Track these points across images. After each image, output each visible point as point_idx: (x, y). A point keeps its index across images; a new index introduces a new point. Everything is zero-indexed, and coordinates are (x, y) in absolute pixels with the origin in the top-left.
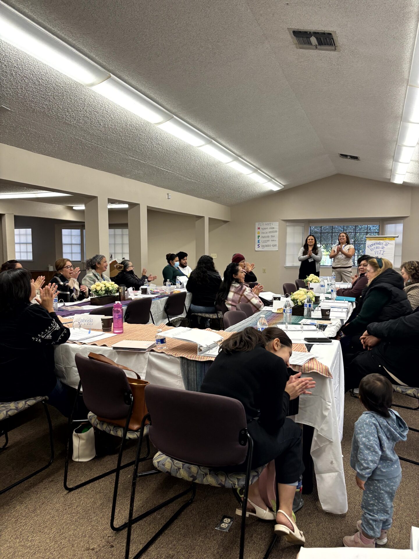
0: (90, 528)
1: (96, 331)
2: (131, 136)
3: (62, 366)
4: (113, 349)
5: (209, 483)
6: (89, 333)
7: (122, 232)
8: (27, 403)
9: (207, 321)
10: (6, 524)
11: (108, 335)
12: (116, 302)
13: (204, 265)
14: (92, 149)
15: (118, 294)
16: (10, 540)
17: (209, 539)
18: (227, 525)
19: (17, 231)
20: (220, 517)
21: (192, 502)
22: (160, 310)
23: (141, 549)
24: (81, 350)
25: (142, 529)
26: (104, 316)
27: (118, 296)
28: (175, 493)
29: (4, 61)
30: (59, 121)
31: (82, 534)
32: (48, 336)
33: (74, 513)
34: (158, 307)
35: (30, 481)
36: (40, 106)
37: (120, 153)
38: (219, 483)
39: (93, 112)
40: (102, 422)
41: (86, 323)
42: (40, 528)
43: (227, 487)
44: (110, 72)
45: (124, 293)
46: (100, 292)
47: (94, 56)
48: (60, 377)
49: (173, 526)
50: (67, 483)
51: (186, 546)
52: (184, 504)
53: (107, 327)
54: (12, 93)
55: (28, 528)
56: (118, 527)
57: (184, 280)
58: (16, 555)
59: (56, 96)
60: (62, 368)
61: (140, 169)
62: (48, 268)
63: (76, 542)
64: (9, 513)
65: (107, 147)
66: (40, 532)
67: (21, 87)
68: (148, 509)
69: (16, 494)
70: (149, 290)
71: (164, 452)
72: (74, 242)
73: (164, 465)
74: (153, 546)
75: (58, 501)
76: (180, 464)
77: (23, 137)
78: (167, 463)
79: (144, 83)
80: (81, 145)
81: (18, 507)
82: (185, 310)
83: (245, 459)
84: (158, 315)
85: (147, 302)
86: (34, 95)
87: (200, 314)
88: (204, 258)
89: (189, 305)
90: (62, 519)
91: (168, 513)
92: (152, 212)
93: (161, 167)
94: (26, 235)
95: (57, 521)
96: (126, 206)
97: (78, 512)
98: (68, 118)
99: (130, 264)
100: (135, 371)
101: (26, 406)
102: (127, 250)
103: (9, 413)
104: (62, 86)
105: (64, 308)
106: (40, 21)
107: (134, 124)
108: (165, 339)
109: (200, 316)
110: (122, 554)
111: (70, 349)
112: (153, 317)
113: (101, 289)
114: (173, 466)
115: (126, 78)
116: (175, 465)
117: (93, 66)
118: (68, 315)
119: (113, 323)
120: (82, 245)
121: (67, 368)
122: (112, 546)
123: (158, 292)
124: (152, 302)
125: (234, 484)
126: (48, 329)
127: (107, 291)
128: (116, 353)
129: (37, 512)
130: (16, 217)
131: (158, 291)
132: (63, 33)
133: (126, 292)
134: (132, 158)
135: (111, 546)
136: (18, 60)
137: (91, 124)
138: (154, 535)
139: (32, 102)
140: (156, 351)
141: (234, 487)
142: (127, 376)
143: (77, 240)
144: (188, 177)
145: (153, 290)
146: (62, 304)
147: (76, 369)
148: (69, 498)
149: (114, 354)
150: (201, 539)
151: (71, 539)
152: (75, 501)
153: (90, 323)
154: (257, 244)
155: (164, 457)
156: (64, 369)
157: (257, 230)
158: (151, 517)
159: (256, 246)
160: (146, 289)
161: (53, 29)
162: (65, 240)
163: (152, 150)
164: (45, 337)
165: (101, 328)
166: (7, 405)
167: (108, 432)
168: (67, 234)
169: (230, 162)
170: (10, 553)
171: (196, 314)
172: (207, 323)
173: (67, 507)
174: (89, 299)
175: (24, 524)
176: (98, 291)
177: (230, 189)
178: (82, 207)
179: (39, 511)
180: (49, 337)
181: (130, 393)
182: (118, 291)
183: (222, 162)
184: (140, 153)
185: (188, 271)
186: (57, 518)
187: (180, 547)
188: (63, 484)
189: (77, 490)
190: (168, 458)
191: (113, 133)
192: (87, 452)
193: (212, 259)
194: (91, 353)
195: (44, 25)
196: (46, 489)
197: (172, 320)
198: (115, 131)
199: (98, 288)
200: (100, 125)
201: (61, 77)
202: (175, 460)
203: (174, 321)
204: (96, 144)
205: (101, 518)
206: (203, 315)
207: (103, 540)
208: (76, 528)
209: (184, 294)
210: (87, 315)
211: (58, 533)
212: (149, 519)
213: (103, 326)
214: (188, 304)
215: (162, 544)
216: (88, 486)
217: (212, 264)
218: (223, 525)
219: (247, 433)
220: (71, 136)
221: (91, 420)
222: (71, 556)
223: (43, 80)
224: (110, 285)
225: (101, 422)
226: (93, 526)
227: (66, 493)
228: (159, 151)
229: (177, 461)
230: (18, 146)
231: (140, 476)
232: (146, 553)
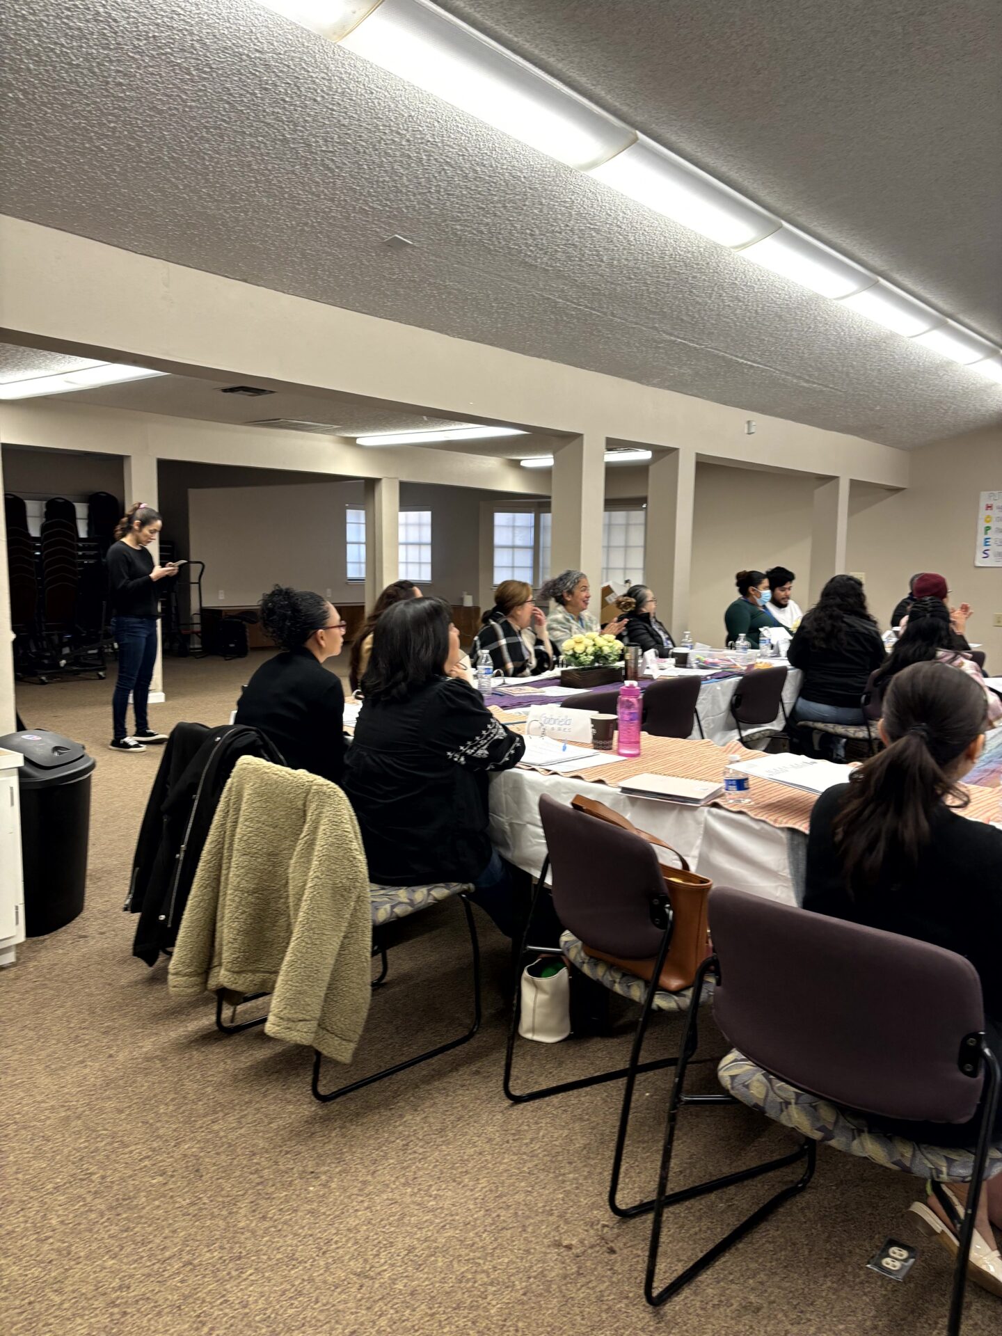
0: (561, 1196)
1: (578, 746)
2: (672, 282)
3: (504, 820)
4: (622, 792)
5: (866, 1155)
6: (564, 749)
7: (628, 518)
8: (433, 892)
9: (839, 743)
10: (384, 1148)
11: (604, 758)
12: (627, 683)
13: (838, 600)
14: (579, 319)
15: (621, 664)
16: (394, 1186)
17: (852, 1288)
18: (898, 1264)
19: (402, 516)
20: (879, 1240)
21: (803, 1189)
22: (719, 707)
23: (680, 1272)
24: (547, 787)
25: (682, 1227)
26: (596, 712)
27: (621, 668)
28: (760, 1158)
29: (406, 130)
30: (511, 260)
31: (544, 1206)
32: (480, 752)
33: (525, 1153)
34: (714, 701)
35: (432, 1064)
36: (474, 229)
37: (642, 325)
38: (895, 1159)
39: (588, 231)
40: (595, 961)
41: (556, 726)
42: (455, 1172)
43: (918, 1174)
44: (637, 128)
45: (636, 663)
46: (583, 658)
47: (603, 93)
48: (497, 844)
49: (757, 1236)
50: (511, 1084)
51: (791, 1292)
52: (785, 1188)
53: (603, 740)
54: (419, 203)
55: (430, 1167)
56: (624, 1208)
57: (778, 638)
58: (406, 1220)
59: (511, 201)
60: (503, 823)
61: (685, 364)
62: (462, 600)
63: (532, 1221)
64: (390, 1125)
65: (613, 315)
66: (454, 1181)
67: (438, 189)
68: (694, 1182)
69: (404, 1087)
70: (692, 659)
71: (749, 1055)
72: (518, 542)
73: (747, 1087)
74: (709, 1272)
75: (491, 1119)
76: (790, 1091)
77: (434, 303)
78: (756, 1084)
79: (716, 145)
80: (553, 313)
81: (408, 1117)
82: (781, 713)
83: (973, 1111)
84: (713, 721)
85: (689, 688)
86: (462, 205)
87: (820, 725)
88: (838, 582)
89: (793, 701)
90: (501, 1163)
91: (745, 1200)
92: (707, 468)
93: (737, 356)
94: (420, 525)
95: (490, 1165)
96: (646, 455)
97: (533, 1155)
98: (531, 251)
99: (649, 594)
100: (675, 849)
101: (430, 900)
102: (637, 560)
103: (398, 910)
104: (525, 177)
105: (503, 689)
106: (489, 23)
107: (682, 253)
108: (747, 779)
109: (820, 730)
110: (635, 1274)
111: (525, 782)
112: (702, 723)
113: (585, 652)
114: (771, 1093)
115: (673, 138)
116: (775, 1093)
117: (599, 118)
118: (513, 706)
119: (616, 733)
120: (536, 548)
121: (516, 826)
122: (612, 1251)
123: (714, 664)
124: (703, 686)
125: (936, 1169)
126: (481, 736)
127: (599, 655)
128: (627, 802)
129: (447, 1136)
130: (403, 485)
131: (716, 660)
132: (537, 46)
133: (640, 661)
134: (668, 337)
135: (608, 1248)
136: (436, 124)
137: (581, 260)
138: (711, 1246)
139: (457, 220)
140: (726, 806)
141: (938, 1177)
142: (661, 861)
143: (526, 538)
144: (804, 379)
145: (704, 659)
146: (499, 681)
147: (541, 831)
148: (513, 1117)
149: (622, 805)
150: (829, 1284)
151: (520, 1213)
152: (526, 1128)
153: (564, 727)
154: (981, 548)
155: (748, 1067)
156: (507, 827)
157: (983, 513)
158: (703, 1202)
159: (980, 555)
160: (686, 655)
161: (515, 39)
162: (501, 536)
163: (718, 315)
164: (473, 753)
165: (589, 738)
166: (392, 891)
167: (609, 986)
168: (504, 524)
169: (924, 333)
170: (393, 1215)
171: (810, 724)
172: (837, 749)
173: (511, 1138)
174: (557, 672)
175: (421, 1156)
176: (577, 655)
177: (915, 404)
178: (546, 461)
179: (450, 1134)
180: (483, 752)
181: (666, 900)
182: (622, 657)
183: (900, 333)
184: (690, 323)
185: (792, 616)
186: (489, 1157)
187: (777, 1291)
188: (501, 1083)
189: (531, 1103)
190: (757, 1071)
191: (630, 278)
192: (553, 1023)
193: (860, 584)
194: (578, 797)
195: (496, 32)
196: (465, 1088)
197: (748, 736)
198: (635, 274)
199: (579, 649)
200: (602, 261)
201: (523, 155)
202: (777, 1081)
203: (754, 738)
204: (587, 307)
205: (586, 1178)
206: (830, 728)
207: (592, 1232)
208: (530, 1189)
209: (781, 674)
210: (555, 707)
211: (491, 1191)
212: (697, 1204)
213: (595, 737)
214: (791, 699)
215: (731, 1274)
216: (555, 1099)
217: (860, 598)
218: (887, 1262)
219: (984, 1045)
220: (534, 292)
221: (568, 950)
222: (521, 1252)
223: (484, 166)
224: (605, 643)
225: (592, 960)
226: (567, 1193)
227: (507, 1105)
228: (735, 315)
229: (783, 1083)
230: (420, 325)
231: (688, 1102)
232: (693, 1286)
